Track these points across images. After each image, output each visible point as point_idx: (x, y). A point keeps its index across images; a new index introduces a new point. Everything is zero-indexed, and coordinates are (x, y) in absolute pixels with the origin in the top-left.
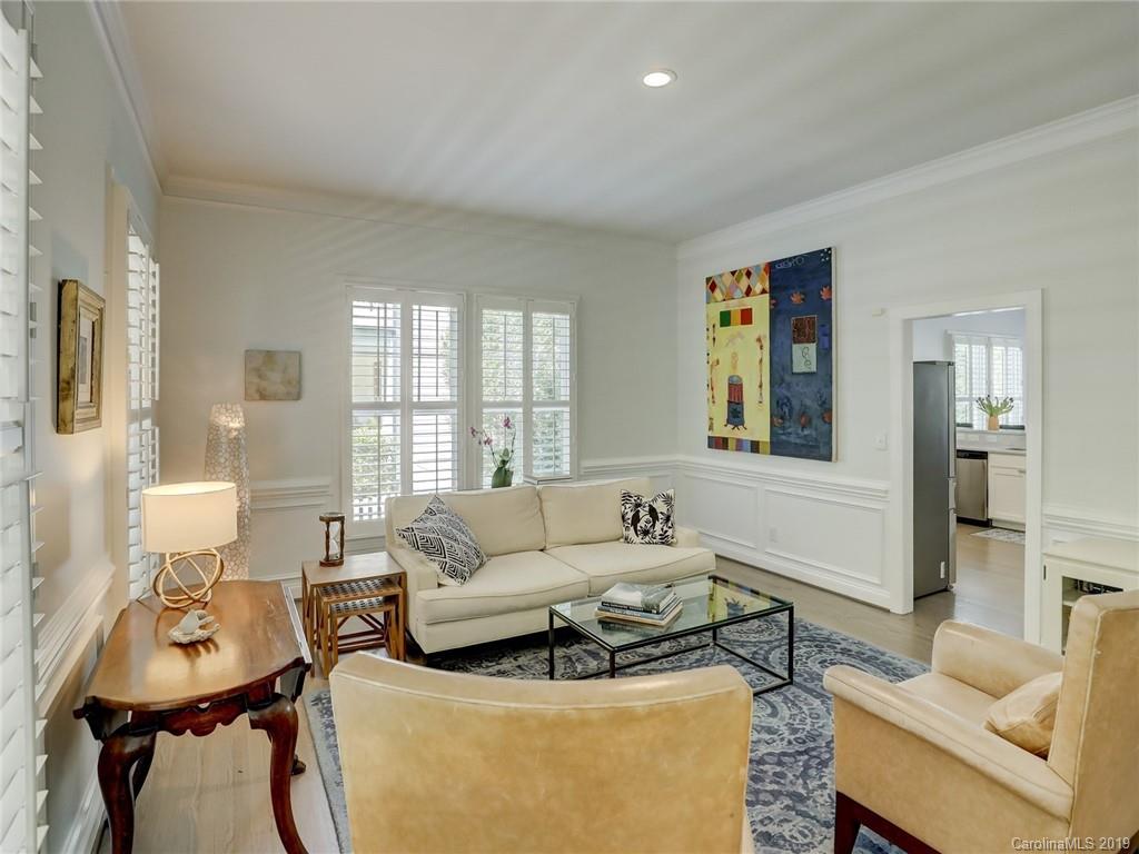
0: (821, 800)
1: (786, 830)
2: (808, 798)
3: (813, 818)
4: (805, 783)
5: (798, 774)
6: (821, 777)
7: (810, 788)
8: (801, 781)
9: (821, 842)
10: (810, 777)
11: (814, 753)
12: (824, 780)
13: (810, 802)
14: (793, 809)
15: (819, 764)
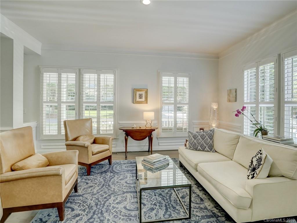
0: (89, 197)
1: (90, 189)
2: (92, 196)
3: (87, 194)
4: (95, 198)
5: (99, 199)
6: (94, 201)
7: (93, 198)
8: (97, 198)
9: (82, 192)
10: (96, 200)
11: (102, 205)
12: (93, 201)
13: (91, 196)
14: (92, 193)
15: (98, 204)
